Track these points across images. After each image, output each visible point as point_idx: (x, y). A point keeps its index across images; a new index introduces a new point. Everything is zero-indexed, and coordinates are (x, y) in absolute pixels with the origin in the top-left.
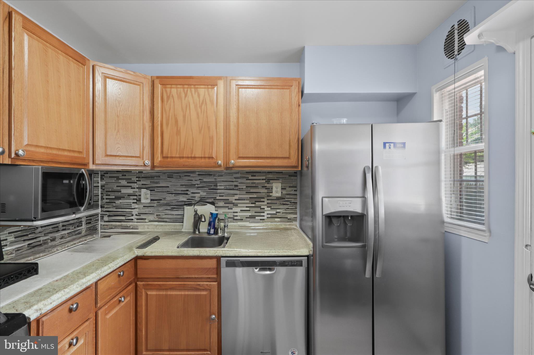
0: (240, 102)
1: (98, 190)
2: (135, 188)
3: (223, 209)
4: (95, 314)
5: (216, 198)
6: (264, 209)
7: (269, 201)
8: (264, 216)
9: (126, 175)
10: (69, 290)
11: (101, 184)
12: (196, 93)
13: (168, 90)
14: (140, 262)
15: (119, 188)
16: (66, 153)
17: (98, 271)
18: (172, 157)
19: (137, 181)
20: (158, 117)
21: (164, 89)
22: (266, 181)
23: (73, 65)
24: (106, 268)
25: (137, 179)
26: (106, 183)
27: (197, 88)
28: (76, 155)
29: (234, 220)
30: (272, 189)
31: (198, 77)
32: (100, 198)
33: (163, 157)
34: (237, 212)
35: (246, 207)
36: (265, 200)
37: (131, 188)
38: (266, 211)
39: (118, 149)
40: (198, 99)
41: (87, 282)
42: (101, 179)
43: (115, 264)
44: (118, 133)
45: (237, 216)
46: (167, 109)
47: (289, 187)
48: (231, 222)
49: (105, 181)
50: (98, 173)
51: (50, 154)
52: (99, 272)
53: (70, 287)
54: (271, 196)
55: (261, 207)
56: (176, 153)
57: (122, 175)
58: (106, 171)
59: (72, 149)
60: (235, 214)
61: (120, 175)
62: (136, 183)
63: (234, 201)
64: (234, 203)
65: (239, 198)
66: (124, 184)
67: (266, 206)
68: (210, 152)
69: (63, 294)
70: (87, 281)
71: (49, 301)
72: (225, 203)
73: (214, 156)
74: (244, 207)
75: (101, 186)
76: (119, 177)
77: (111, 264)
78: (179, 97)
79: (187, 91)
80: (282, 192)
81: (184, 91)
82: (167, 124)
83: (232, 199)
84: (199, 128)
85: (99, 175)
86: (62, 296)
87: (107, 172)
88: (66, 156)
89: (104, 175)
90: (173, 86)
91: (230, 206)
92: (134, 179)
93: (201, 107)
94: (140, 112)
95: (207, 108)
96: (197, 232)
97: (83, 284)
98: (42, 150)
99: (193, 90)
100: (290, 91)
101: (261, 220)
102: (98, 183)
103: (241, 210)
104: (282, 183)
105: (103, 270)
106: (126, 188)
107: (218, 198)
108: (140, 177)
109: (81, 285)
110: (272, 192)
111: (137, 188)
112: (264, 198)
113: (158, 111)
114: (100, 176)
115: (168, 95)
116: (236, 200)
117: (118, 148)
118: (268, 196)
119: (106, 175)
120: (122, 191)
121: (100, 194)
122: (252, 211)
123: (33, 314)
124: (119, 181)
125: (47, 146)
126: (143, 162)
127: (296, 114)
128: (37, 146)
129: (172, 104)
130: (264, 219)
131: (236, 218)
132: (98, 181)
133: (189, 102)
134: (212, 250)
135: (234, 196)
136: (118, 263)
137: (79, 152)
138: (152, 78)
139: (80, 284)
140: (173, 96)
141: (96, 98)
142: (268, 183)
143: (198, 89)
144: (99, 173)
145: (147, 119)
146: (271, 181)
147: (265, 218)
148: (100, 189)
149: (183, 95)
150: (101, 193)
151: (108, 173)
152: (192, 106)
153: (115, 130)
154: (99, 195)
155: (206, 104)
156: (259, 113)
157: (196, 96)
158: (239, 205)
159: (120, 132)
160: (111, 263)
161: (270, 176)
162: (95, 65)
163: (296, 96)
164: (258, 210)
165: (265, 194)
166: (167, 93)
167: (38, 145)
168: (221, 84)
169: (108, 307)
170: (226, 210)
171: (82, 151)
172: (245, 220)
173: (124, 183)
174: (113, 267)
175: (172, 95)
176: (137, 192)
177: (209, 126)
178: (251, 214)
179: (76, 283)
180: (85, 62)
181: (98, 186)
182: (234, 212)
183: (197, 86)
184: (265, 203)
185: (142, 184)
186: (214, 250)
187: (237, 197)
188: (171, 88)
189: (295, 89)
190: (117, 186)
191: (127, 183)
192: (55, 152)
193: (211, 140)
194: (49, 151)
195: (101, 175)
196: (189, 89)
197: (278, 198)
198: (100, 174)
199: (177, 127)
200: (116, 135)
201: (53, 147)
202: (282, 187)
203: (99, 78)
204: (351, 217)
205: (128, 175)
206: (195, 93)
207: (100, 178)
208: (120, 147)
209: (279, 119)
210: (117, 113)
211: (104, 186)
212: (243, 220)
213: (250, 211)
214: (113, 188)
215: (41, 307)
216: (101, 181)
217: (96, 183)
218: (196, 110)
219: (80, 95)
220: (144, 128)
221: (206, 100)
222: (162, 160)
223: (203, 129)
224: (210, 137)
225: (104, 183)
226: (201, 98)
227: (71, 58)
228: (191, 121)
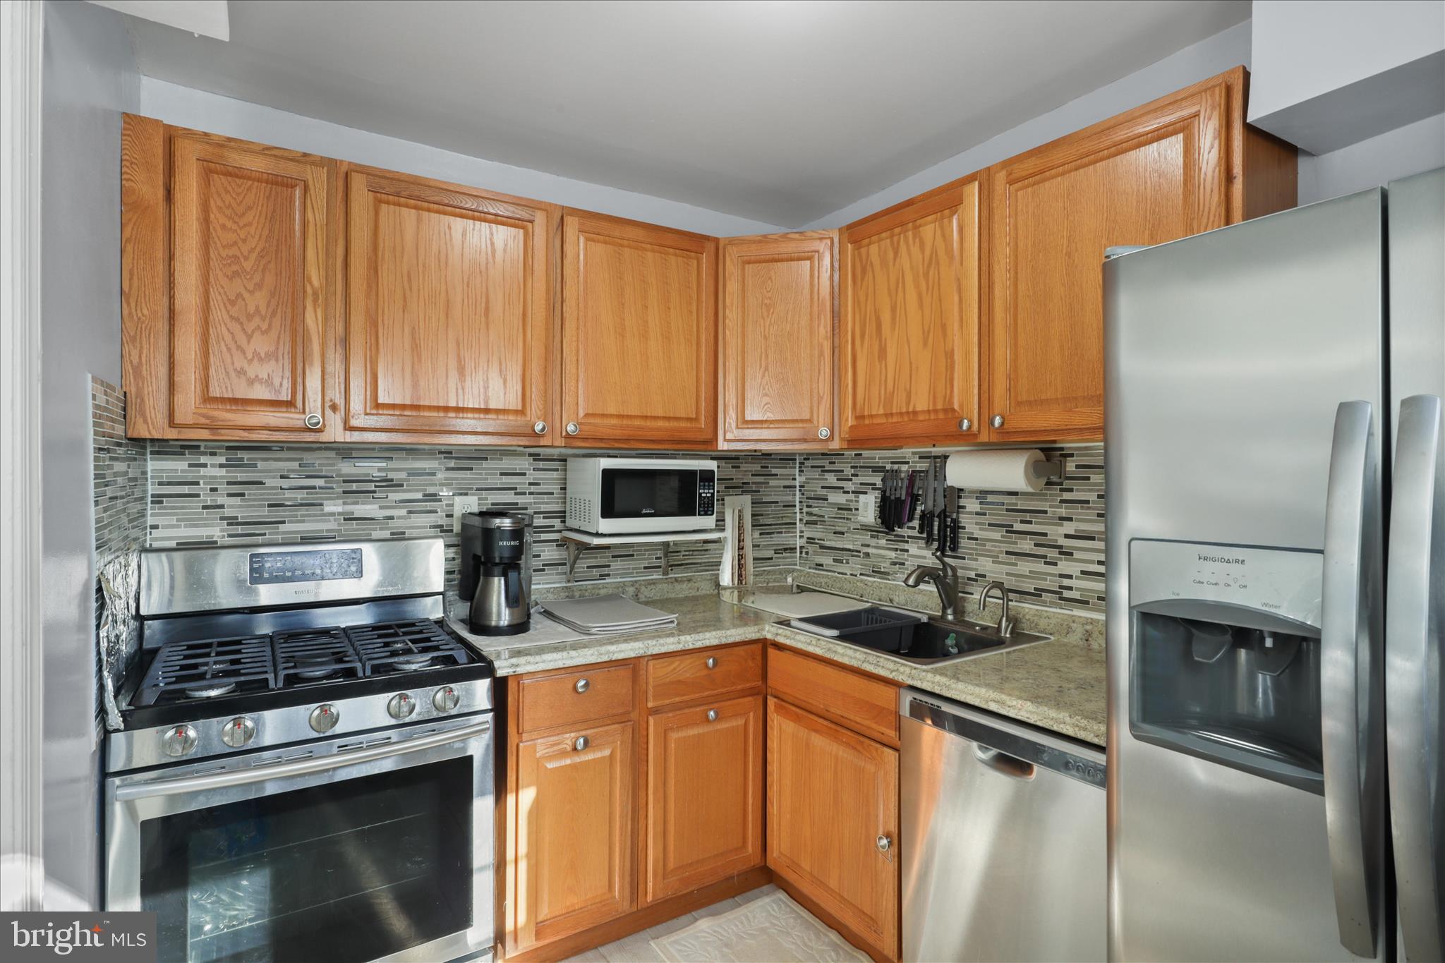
0: (1020, 233)
1: (795, 495)
2: (848, 492)
3: (1033, 562)
4: (646, 719)
9: (835, 463)
10: (578, 655)
11: (800, 482)
12: (917, 240)
13: (863, 250)
14: (772, 652)
15: (824, 492)
16: (660, 423)
19: (853, 475)
21: (856, 252)
23: (676, 261)
24: (671, 640)
25: (853, 471)
26: (807, 479)
27: (920, 226)
28: (683, 424)
29: (1061, 599)
31: (923, 195)
33: (857, 418)
34: (1070, 577)
37: (844, 492)
39: (766, 407)
40: (921, 257)
41: (618, 653)
42: (800, 471)
43: (696, 639)
44: (767, 372)
45: (1070, 589)
46: (863, 298)
48: (1052, 605)
49: (806, 475)
50: (795, 459)
52: (651, 642)
53: (584, 649)
56: (879, 406)
57: (830, 463)
58: (807, 454)
59: (672, 416)
60: (1066, 582)
61: (825, 463)
62: (851, 480)
63: (1062, 541)
64: (1061, 547)
65: (1076, 531)
66: (831, 483)
68: (946, 394)
70: (618, 650)
72: (1036, 545)
73: (956, 407)
74: (1092, 562)
75: (800, 486)
76: (824, 467)
77: (688, 637)
78: (884, 263)
79: (899, 242)
81: (892, 243)
82: (863, 336)
83: (1057, 533)
84: (924, 332)
85: (795, 463)
86: (559, 659)
87: (808, 456)
89: (803, 463)
90: (873, 239)
91: (1052, 554)
92: (848, 471)
93: (926, 275)
94: (811, 319)
95: (939, 273)
96: (951, 617)
97: (608, 652)
98: (614, 421)
99: (910, 234)
100: (1185, 139)
102: (794, 479)
103: (1083, 572)
105: (662, 642)
106: (835, 492)
107: (1018, 526)
108: (856, 467)
109: (601, 654)
111: (853, 492)
113: (847, 307)
114: (798, 465)
115: (865, 263)
116: (1067, 536)
117: (767, 404)
119: (808, 463)
120: (829, 498)
121: (798, 504)
124: (825, 475)
125: (622, 413)
128: (603, 416)
129: (871, 284)
131: (1066, 594)
132: (795, 475)
133: (902, 270)
135: (1062, 525)
136: (705, 639)
137: (689, 419)
138: (841, 233)
139: (605, 651)
140: (871, 263)
143: (921, 229)
144: (797, 458)
145: (826, 332)
148: (798, 493)
149: (891, 255)
151: (808, 459)
152: (909, 278)
153: (761, 367)
154: (795, 506)
155: (938, 263)
156: (1077, 250)
157: (915, 250)
158: (1077, 555)
162: (727, 245)
163: (1212, 147)
166: (861, 260)
167: (605, 413)
168: (973, 195)
169: (674, 717)
170: (1040, 567)
171: (695, 417)
172: (1094, 604)
173: (831, 479)
175: (871, 260)
176: (851, 501)
177: (945, 324)
179: (596, 648)
181: (795, 487)
182: (1061, 576)
183: (919, 222)
185: (861, 484)
186: (895, 663)
187: (1069, 528)
188: (869, 245)
189: (1210, 119)
190: (822, 487)
191: (838, 480)
192: (637, 422)
193: (949, 361)
195: (800, 463)
196: (902, 235)
198: (798, 462)
199: (880, 341)
200: (762, 378)
201: (633, 414)
203: (732, 270)
206: (914, 243)
207: (797, 470)
210: (764, 331)
211: (804, 486)
212: (1087, 603)
214: (816, 491)
215: (519, 663)
216: (800, 475)
217: (789, 479)
218: (917, 286)
219: (691, 312)
220: (821, 354)
221: (939, 254)
222: (855, 423)
223: (931, 335)
224: (946, 354)
225: (803, 479)
226: (928, 252)
227: (671, 250)
228: (906, 317)
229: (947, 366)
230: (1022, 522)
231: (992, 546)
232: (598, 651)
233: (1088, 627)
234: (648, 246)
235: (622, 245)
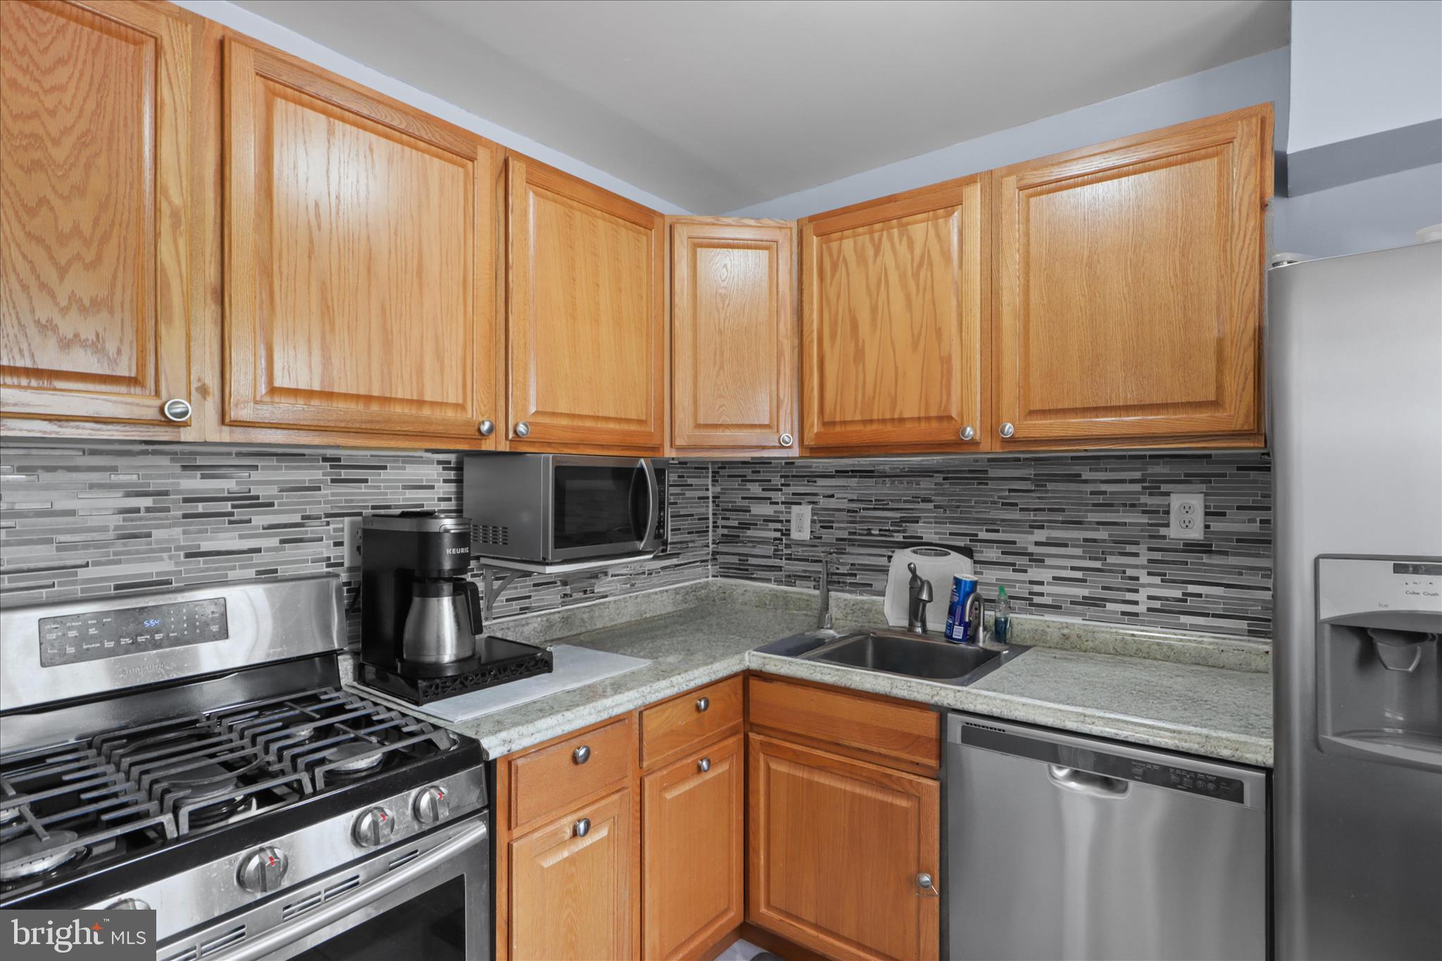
0: (1032, 240)
1: (708, 507)
2: (777, 503)
3: (1000, 570)
4: (639, 782)
5: (977, 535)
6: (1137, 579)
7: (1157, 556)
8: (1136, 603)
9: (759, 472)
10: (573, 716)
11: (713, 493)
12: (905, 239)
13: (834, 245)
14: (755, 684)
15: (746, 503)
16: (611, 426)
17: (643, 689)
18: (845, 423)
19: (782, 485)
20: (812, 321)
21: (824, 246)
22: (1144, 488)
23: (626, 234)
24: (663, 683)
25: (783, 481)
26: (722, 489)
27: (908, 224)
28: (633, 427)
29: (1031, 605)
30: (1168, 512)
31: (910, 192)
32: (711, 525)
33: (825, 424)
34: (1041, 583)
35: (1073, 568)
36: (1142, 548)
37: (771, 503)
38: (1144, 586)
39: (721, 409)
40: (909, 257)
41: (612, 707)
42: (713, 481)
43: (687, 679)
44: (721, 371)
45: (1042, 594)
46: (833, 297)
47: (1239, 508)
48: (1022, 611)
49: (721, 485)
50: (708, 468)
51: (579, 428)
52: (645, 689)
53: (578, 709)
54: (1164, 537)
55: (1124, 572)
56: (855, 412)
57: (753, 472)
58: (723, 463)
59: (623, 417)
60: (1037, 588)
61: (748, 472)
62: (781, 490)
63: (1033, 549)
64: (1031, 554)
65: (1047, 538)
66: (755, 494)
67: (1145, 571)
68: (941, 401)
69: (560, 721)
70: (615, 703)
71: (530, 728)
72: (1003, 553)
73: (954, 415)
74: (1065, 568)
75: (713, 497)
76: (745, 476)
77: (679, 677)
78: (861, 259)
79: (880, 239)
80: (1207, 527)
81: (872, 239)
82: (833, 336)
83: (1027, 540)
84: (913, 335)
85: (708, 473)
86: (556, 725)
87: (724, 465)
88: (612, 432)
89: (718, 472)
90: (846, 233)
91: (1021, 561)
92: (777, 481)
93: (916, 275)
94: (770, 315)
95: (932, 275)
96: (919, 630)
97: (605, 709)
98: (565, 422)
99: (895, 232)
100: (1220, 163)
101: (1124, 613)
102: (707, 490)
103: (1054, 578)
104: (1206, 494)
105: (656, 687)
106: (760, 503)
107: (983, 535)
108: (788, 476)
109: (599, 711)
110: (1167, 525)
111: (783, 503)
112: (1137, 543)
113: (812, 304)
114: (710, 475)
115: (835, 258)
116: (1037, 544)
117: (722, 406)
118: (1151, 537)
119: (722, 472)
120: (751, 509)
121: (711, 516)
122: (1090, 581)
123: (496, 746)
124: (745, 485)
125: (573, 412)
126: (777, 437)
127: (1247, 241)
128: (554, 414)
129: (844, 281)
130: (1136, 615)
131: (1037, 600)
132: (708, 485)
133: (885, 269)
134: (927, 685)
135: (1032, 533)
136: (695, 678)
137: (640, 422)
138: (800, 224)
139: (599, 708)
140: (845, 260)
141: (676, 297)
142: (1151, 494)
143: (909, 227)
144: (710, 466)
145: (787, 330)
146: (1164, 488)
147: (1141, 609)
148: (711, 504)
149: (870, 252)
150: (713, 514)
151: (725, 468)
152: (894, 278)
153: (715, 363)
154: (708, 519)
155: (931, 264)
156: (1099, 262)
157: (902, 249)
158: (1048, 561)
159: (726, 368)
160: (679, 674)
161: (1160, 469)
162: (674, 224)
163: (1248, 173)
164: (1117, 581)
165: (1142, 531)
166: (831, 255)
167: (556, 411)
168: (974, 197)
169: (668, 774)
170: (1009, 574)
171: (644, 418)
172: (1067, 608)
173: (756, 489)
174: (681, 684)
175: (844, 256)
176: (782, 512)
177: (940, 328)
178: (1090, 593)
179: (591, 705)
180: (652, 223)
181: (708, 498)
182: (1031, 582)
183: (905, 220)
184: (1142, 560)
185: (793, 494)
186: (932, 687)
187: (1040, 535)
188: (841, 239)
189: (1246, 147)
190: (743, 498)
191: (763, 490)
192: (588, 424)
193: (945, 366)
194: (578, 423)
195: (713, 472)
196: (885, 232)
197: (1191, 547)
198: (710, 470)
199: (857, 342)
200: (717, 377)
201: (584, 413)
202: (1206, 507)
203: (682, 252)
205: (764, 472)
206: (901, 241)
207: (710, 479)
208: (724, 405)
209: (1175, 269)
210: (719, 324)
211: (718, 497)
212: (1060, 607)
213: (1085, 581)
214: (735, 502)
215: (512, 738)
216: (713, 485)
217: (702, 490)
218: (904, 286)
219: (642, 297)
220: (780, 354)
221: (931, 253)
222: (822, 430)
223: (922, 338)
224: (941, 359)
225: (718, 489)
226: (918, 251)
227: (621, 221)
228: (890, 320)
229: (942, 372)
230: (987, 531)
232: (594, 708)
233: (1066, 631)
234: (599, 213)
235: (571, 207)
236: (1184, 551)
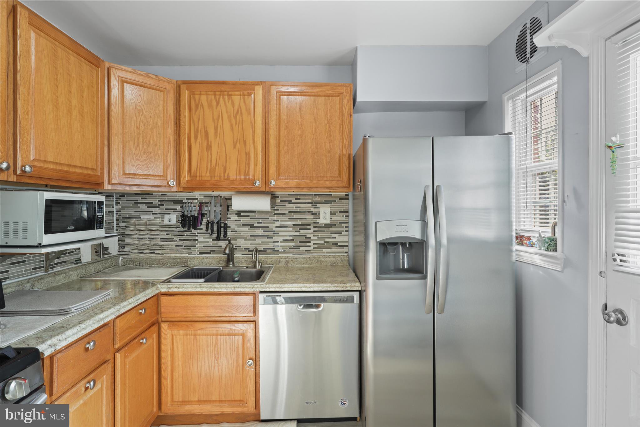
1: (113, 216)
2: (156, 214)
3: (262, 238)
4: (113, 356)
5: (253, 225)
6: (310, 238)
7: (316, 229)
8: (310, 246)
9: (146, 198)
10: (85, 326)
11: (116, 209)
12: (230, 101)
13: (197, 97)
15: (138, 214)
16: (78, 170)
17: (116, 307)
19: (159, 205)
20: (185, 129)
21: (191, 96)
22: (312, 205)
23: (86, 67)
24: (126, 303)
25: (160, 203)
26: (122, 207)
27: (231, 95)
28: (89, 172)
29: (274, 251)
30: (319, 214)
31: (231, 82)
32: (115, 225)
33: (191, 176)
34: (278, 242)
35: (290, 236)
36: (311, 227)
37: (153, 214)
38: (312, 240)
39: (138, 167)
40: (232, 109)
41: (105, 318)
43: (136, 299)
44: (138, 147)
45: (278, 246)
46: (196, 119)
47: (340, 212)
48: (271, 253)
49: (122, 205)
50: (113, 196)
51: (60, 170)
52: (118, 307)
53: (86, 322)
54: (318, 223)
55: (306, 236)
57: (142, 198)
58: (122, 193)
59: (84, 166)
60: (276, 244)
61: (139, 199)
62: (159, 207)
63: (275, 229)
64: (274, 231)
65: (280, 225)
66: (143, 209)
67: (313, 235)
68: (246, 170)
69: (79, 330)
70: (104, 316)
71: (64, 336)
72: (264, 231)
73: (251, 177)
74: (286, 236)
75: (116, 211)
76: (137, 200)
77: (132, 299)
78: (210, 106)
79: (219, 98)
80: (331, 218)
81: (215, 98)
82: (196, 138)
83: (273, 226)
84: (234, 142)
85: (113, 198)
86: (77, 332)
87: (123, 195)
88: (78, 174)
89: (120, 199)
90: (202, 93)
91: (271, 234)
92: (156, 203)
93: (235, 117)
94: (163, 123)
95: (242, 118)
96: (231, 266)
98: (51, 166)
99: (226, 97)
100: (340, 99)
101: (306, 251)
102: (113, 207)
103: (283, 240)
104: (331, 208)
105: (123, 305)
106: (146, 214)
107: (256, 225)
108: (163, 201)
110: (319, 218)
111: (159, 214)
112: (309, 225)
113: (185, 121)
114: (115, 199)
115: (197, 103)
116: (276, 227)
117: (138, 165)
118: (314, 223)
119: (122, 198)
120: (141, 216)
121: (115, 221)
122: (295, 240)
123: (46, 349)
124: (138, 205)
125: (57, 161)
126: (167, 181)
127: (347, 126)
128: (45, 161)
129: (202, 114)
130: (310, 250)
131: (276, 249)
132: (113, 205)
133: (221, 112)
135: (275, 223)
136: (140, 299)
137: (93, 169)
138: (178, 83)
139: (98, 320)
140: (202, 104)
141: (112, 106)
142: (314, 208)
143: (232, 96)
145: (172, 131)
146: (318, 205)
147: (311, 248)
148: (115, 215)
149: (214, 103)
150: (116, 220)
151: (124, 196)
152: (225, 116)
153: (134, 143)
154: (113, 222)
155: (242, 114)
156: (304, 124)
157: (229, 105)
158: (281, 234)
159: (140, 146)
161: (317, 199)
162: (111, 67)
163: (347, 105)
164: (303, 239)
165: (312, 221)
166: (195, 101)
167: (47, 160)
168: (259, 90)
170: (266, 240)
171: (95, 168)
172: (288, 251)
173: (144, 207)
174: (134, 302)
175: (202, 102)
177: (245, 141)
178: (295, 244)
179: (93, 319)
180: (99, 64)
181: (113, 212)
182: (274, 242)
183: (230, 92)
184: (312, 231)
185: (166, 209)
187: (278, 224)
188: (200, 95)
190: (135, 211)
191: (148, 207)
192: (65, 168)
193: (247, 156)
194: (58, 167)
196: (221, 96)
197: (327, 226)
198: (115, 197)
199: (208, 141)
200: (135, 150)
201: (63, 162)
202: (331, 212)
203: (115, 83)
204: (410, 244)
205: (148, 198)
206: (229, 101)
207: (115, 202)
209: (327, 131)
210: (137, 124)
211: (120, 211)
212: (285, 251)
213: (293, 240)
214: (131, 214)
215: (54, 343)
216: (116, 205)
217: (110, 207)
218: (230, 121)
219: (94, 103)
221: (242, 109)
222: (189, 179)
223: (238, 143)
224: (246, 153)
225: (119, 207)
226: (236, 107)
227: (83, 59)
228: (224, 134)
229: (246, 158)
230: (258, 223)
231: (244, 234)
233: (287, 259)
234: (70, 52)
235: (56, 45)
236: (324, 227)
